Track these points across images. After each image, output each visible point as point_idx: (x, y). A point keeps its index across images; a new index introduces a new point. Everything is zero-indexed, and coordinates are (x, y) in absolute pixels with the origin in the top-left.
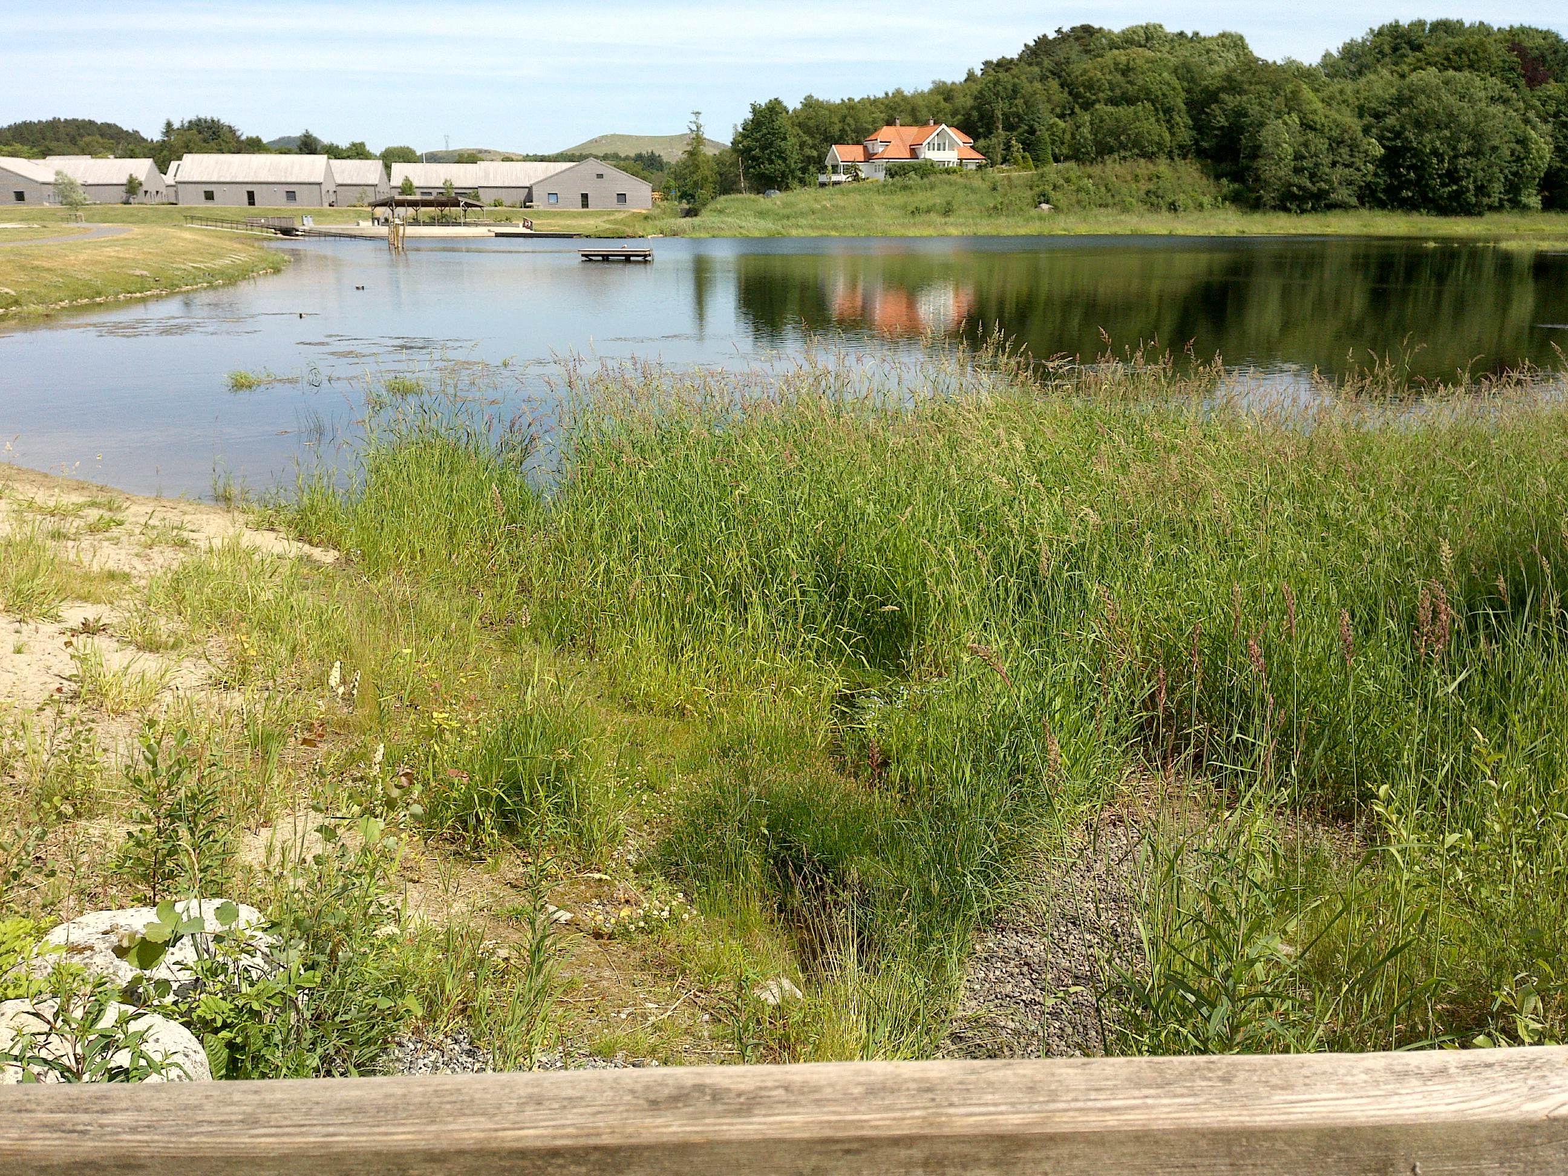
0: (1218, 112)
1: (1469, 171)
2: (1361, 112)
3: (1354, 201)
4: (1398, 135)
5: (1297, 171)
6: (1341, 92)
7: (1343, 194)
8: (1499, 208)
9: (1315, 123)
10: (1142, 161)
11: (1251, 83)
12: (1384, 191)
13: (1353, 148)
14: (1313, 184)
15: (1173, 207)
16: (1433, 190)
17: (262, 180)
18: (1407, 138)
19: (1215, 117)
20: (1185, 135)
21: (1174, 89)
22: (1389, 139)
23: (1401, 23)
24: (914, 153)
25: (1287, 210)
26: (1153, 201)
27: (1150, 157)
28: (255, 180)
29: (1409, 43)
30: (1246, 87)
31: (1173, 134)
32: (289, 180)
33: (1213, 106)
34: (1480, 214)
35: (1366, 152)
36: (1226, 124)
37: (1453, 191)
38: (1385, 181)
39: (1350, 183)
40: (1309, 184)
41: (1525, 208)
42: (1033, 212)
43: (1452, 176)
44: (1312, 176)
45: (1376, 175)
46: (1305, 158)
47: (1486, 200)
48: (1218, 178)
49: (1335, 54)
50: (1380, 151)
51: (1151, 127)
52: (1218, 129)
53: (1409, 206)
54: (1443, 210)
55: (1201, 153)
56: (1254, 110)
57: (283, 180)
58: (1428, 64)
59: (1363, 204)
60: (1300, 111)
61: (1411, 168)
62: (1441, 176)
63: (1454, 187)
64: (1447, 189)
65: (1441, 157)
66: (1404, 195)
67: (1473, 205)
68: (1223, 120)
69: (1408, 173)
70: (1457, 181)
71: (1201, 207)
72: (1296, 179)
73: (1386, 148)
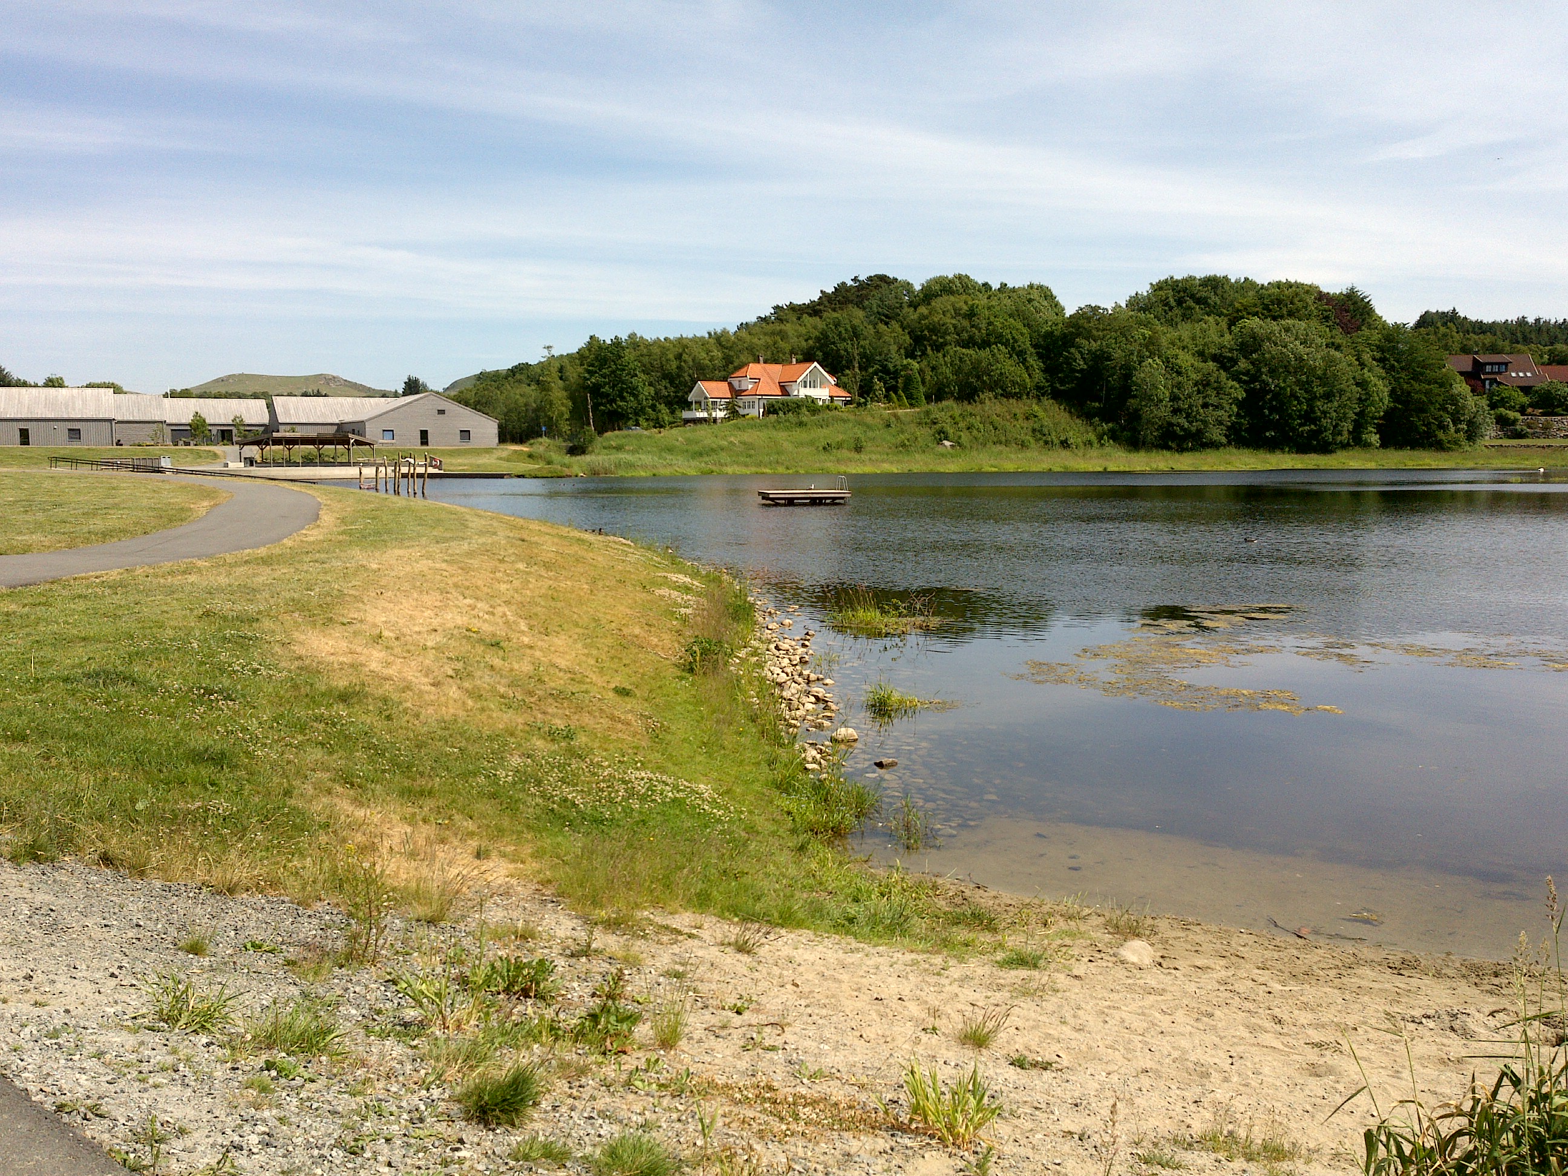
0: (1078, 356)
1: (1324, 413)
3: (1224, 440)
4: (1254, 378)
5: (1176, 411)
7: (1216, 434)
8: (1345, 446)
9: (1180, 367)
10: (1012, 400)
12: (1246, 430)
13: (1219, 390)
14: (1191, 423)
15: (1065, 444)
16: (1293, 429)
17: (39, 416)
18: (1263, 381)
19: (1074, 360)
20: (1041, 377)
21: (1022, 334)
22: (1245, 382)
23: (1176, 278)
24: (785, 391)
25: (1169, 448)
26: (1043, 438)
28: (30, 416)
30: (1094, 333)
31: (1030, 376)
32: (73, 416)
33: (1073, 350)
34: (1331, 452)
35: (1229, 394)
36: (1088, 367)
37: (1312, 430)
38: (1248, 421)
39: (1221, 423)
40: (1186, 425)
41: (1367, 445)
42: (940, 449)
43: (1309, 417)
44: (1188, 416)
45: (1238, 415)
46: (1180, 399)
47: (1339, 438)
48: (1088, 417)
50: (1241, 395)
51: (1008, 367)
52: (1078, 371)
53: (1272, 446)
54: (1303, 447)
55: (1058, 395)
56: (1118, 354)
57: (65, 416)
58: (1249, 314)
59: (1229, 443)
60: (1160, 356)
61: (1272, 410)
62: (1300, 417)
63: (1313, 426)
64: (1307, 428)
65: (1297, 398)
66: (1267, 434)
67: (1330, 443)
68: (1081, 363)
69: (1271, 414)
70: (1315, 421)
71: (1090, 443)
72: (1174, 420)
73: (1245, 391)
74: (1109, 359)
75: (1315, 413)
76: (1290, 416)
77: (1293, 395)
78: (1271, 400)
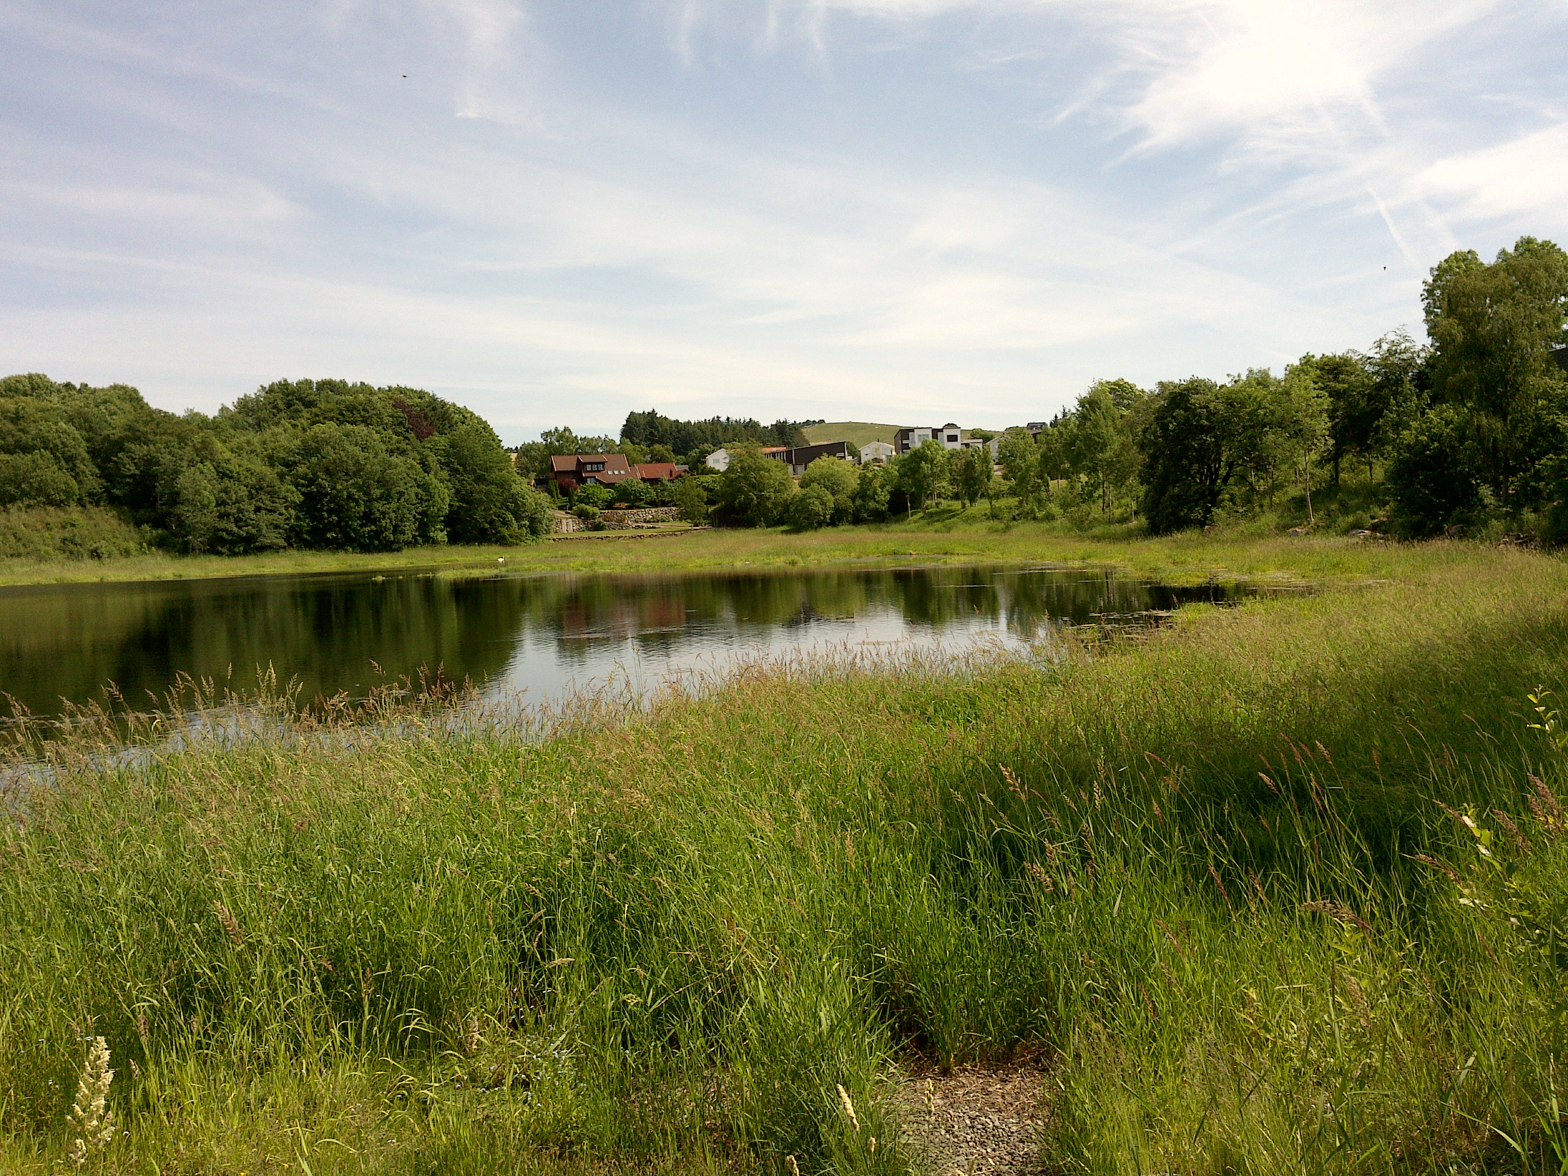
0: (126, 460)
1: (384, 513)
2: (271, 460)
3: (282, 542)
4: (312, 482)
5: (221, 516)
6: (248, 443)
7: (271, 537)
8: (412, 544)
9: (231, 472)
10: (51, 509)
11: (155, 434)
12: (308, 533)
13: (273, 494)
14: (240, 528)
15: (95, 554)
16: (354, 530)
18: (320, 485)
19: (124, 465)
20: (94, 483)
21: (74, 439)
22: (303, 486)
23: (289, 381)
25: (219, 554)
26: (71, 548)
27: (59, 504)
29: (300, 399)
30: (151, 437)
31: (80, 482)
33: (120, 455)
34: (399, 550)
35: (285, 498)
36: (137, 472)
37: (372, 531)
38: (308, 524)
39: (276, 527)
40: (235, 529)
41: (434, 542)
43: (368, 518)
44: (237, 521)
45: (297, 518)
46: (228, 504)
47: (401, 537)
48: (138, 524)
49: (232, 408)
50: (298, 497)
51: (55, 475)
52: (128, 476)
53: (336, 546)
54: (367, 548)
55: (113, 501)
56: (166, 458)
58: (325, 418)
59: (290, 545)
60: (212, 461)
61: (330, 511)
62: (360, 518)
63: (373, 527)
64: (367, 529)
65: (356, 501)
66: (329, 535)
67: (392, 542)
68: (133, 468)
69: (330, 515)
70: (374, 522)
71: (127, 553)
72: (222, 525)
73: (303, 494)
74: (158, 463)
75: (373, 514)
76: (350, 518)
77: (350, 497)
78: (329, 502)
